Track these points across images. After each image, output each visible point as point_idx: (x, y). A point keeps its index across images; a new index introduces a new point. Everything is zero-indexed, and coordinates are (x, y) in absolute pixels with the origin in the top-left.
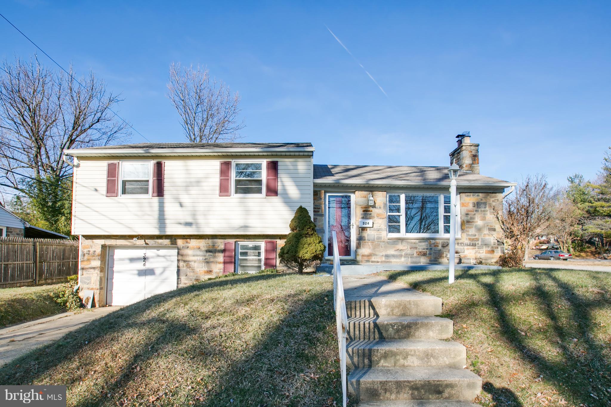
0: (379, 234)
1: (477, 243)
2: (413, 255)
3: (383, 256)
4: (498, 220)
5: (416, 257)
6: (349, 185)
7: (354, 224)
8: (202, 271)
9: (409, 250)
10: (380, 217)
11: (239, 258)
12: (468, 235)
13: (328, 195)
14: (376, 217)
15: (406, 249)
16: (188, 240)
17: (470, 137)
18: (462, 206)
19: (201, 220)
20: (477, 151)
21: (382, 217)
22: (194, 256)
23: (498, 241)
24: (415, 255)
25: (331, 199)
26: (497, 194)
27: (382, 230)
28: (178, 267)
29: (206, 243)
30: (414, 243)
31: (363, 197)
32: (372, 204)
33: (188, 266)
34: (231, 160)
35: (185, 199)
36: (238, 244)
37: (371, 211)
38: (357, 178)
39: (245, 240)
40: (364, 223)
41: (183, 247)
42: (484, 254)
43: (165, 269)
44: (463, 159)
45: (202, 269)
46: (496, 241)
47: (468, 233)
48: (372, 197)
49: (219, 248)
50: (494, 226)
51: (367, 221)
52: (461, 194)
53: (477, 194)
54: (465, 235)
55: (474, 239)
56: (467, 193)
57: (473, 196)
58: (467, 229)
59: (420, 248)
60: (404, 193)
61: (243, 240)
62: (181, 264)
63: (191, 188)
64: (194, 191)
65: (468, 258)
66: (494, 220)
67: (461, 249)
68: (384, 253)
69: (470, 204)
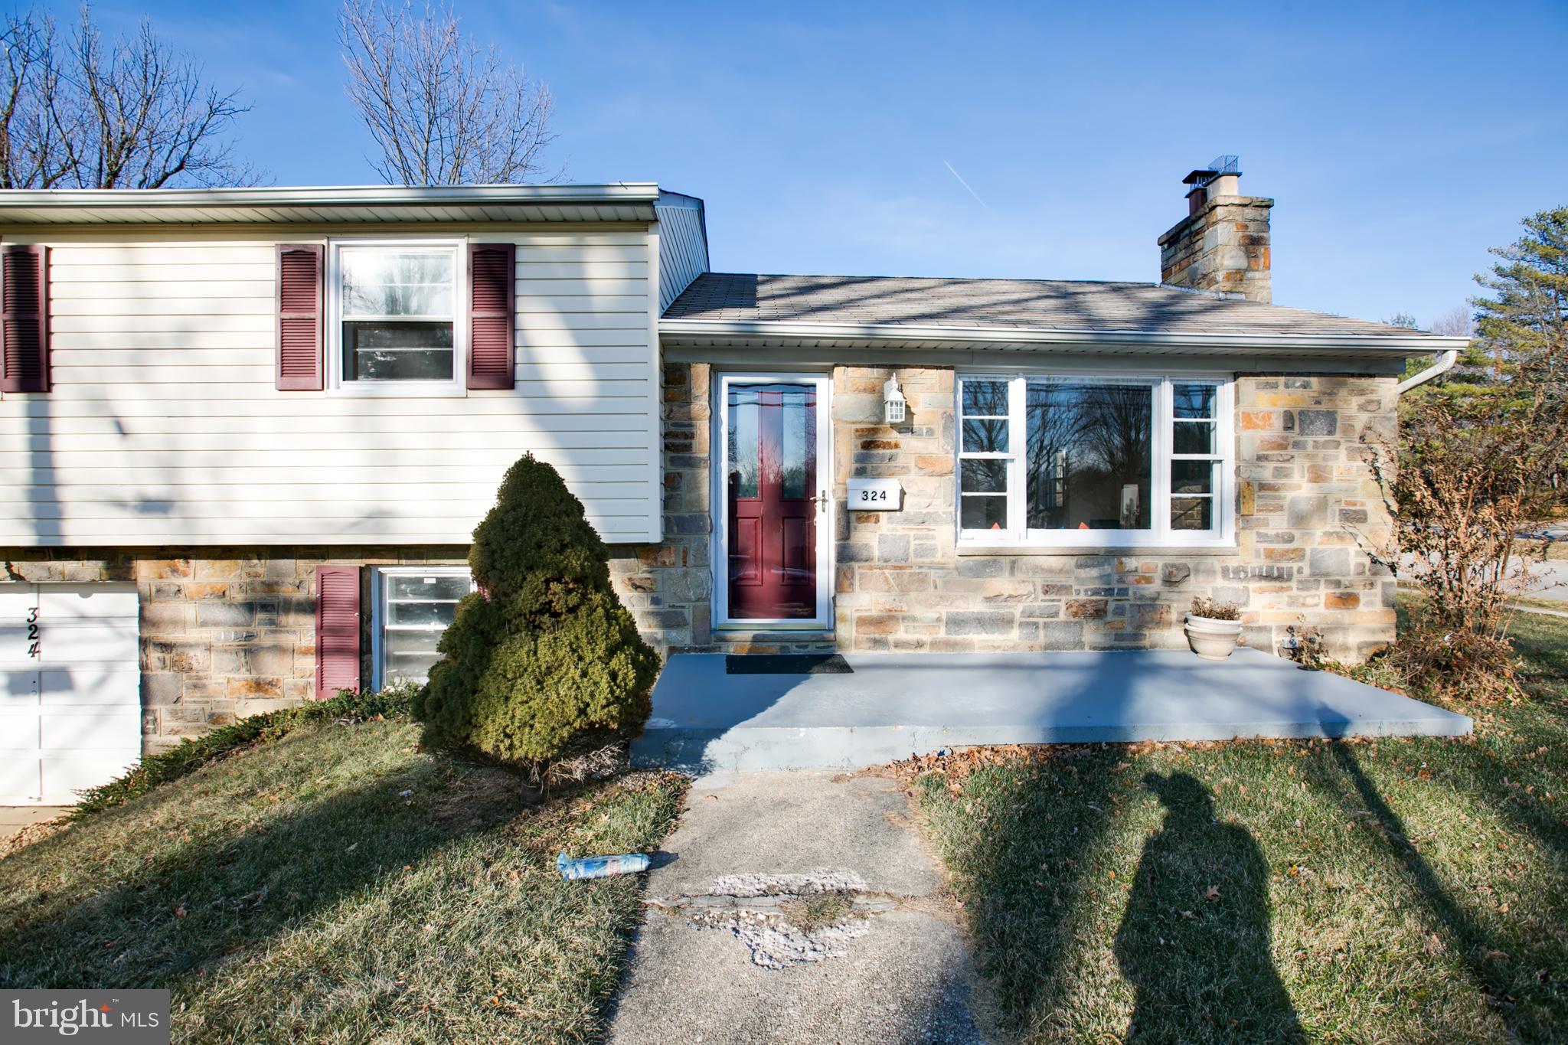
0: (927, 537)
1: (1295, 566)
2: (1056, 614)
3: (939, 620)
4: (1378, 479)
5: (1067, 624)
6: (805, 342)
7: (830, 496)
8: (236, 685)
9: (1041, 596)
10: (929, 470)
11: (387, 627)
12: (1262, 538)
13: (726, 380)
14: (914, 470)
15: (1028, 595)
16: (180, 563)
17: (1239, 175)
18: (1246, 427)
19: (198, 488)
20: (1265, 224)
21: (938, 469)
22: (204, 624)
23: (1374, 561)
24: (1063, 616)
25: (743, 397)
26: (1377, 380)
27: (936, 522)
28: (143, 667)
29: (248, 574)
30: (1061, 571)
31: (865, 390)
32: (899, 420)
33: (182, 667)
34: (324, 242)
35: (131, 403)
36: (381, 575)
37: (896, 446)
38: (837, 313)
39: (403, 562)
40: (865, 493)
41: (158, 591)
42: (1321, 609)
43: (110, 666)
44: (1215, 253)
45: (237, 676)
46: (1367, 561)
47: (1262, 530)
48: (901, 389)
49: (300, 595)
50: (1363, 504)
51: (878, 485)
52: (1241, 380)
53: (1299, 381)
54: (1250, 538)
55: (1287, 551)
56: (1264, 374)
57: (1287, 386)
58: (1262, 515)
59: (1082, 588)
60: (1026, 374)
61: (395, 562)
62: (154, 656)
63: (153, 357)
64: (168, 369)
65: (1260, 624)
66: (1360, 480)
67: (1236, 590)
68: (944, 611)
69: (1274, 417)
